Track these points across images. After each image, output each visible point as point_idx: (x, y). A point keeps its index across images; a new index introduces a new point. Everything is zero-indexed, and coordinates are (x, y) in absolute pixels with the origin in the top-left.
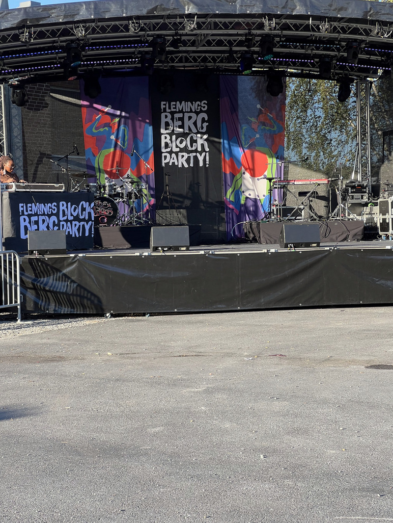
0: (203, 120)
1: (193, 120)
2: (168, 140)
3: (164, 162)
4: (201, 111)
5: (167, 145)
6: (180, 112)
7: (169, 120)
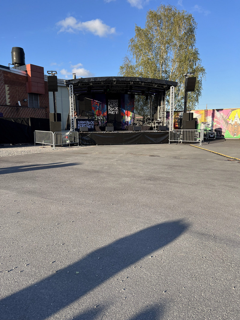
0: (117, 104)
1: (115, 104)
2: (110, 108)
3: (109, 113)
4: (117, 102)
5: (109, 109)
6: (112, 102)
7: (110, 104)
